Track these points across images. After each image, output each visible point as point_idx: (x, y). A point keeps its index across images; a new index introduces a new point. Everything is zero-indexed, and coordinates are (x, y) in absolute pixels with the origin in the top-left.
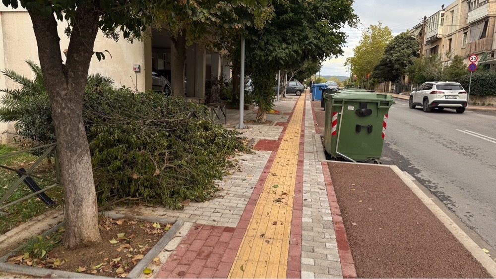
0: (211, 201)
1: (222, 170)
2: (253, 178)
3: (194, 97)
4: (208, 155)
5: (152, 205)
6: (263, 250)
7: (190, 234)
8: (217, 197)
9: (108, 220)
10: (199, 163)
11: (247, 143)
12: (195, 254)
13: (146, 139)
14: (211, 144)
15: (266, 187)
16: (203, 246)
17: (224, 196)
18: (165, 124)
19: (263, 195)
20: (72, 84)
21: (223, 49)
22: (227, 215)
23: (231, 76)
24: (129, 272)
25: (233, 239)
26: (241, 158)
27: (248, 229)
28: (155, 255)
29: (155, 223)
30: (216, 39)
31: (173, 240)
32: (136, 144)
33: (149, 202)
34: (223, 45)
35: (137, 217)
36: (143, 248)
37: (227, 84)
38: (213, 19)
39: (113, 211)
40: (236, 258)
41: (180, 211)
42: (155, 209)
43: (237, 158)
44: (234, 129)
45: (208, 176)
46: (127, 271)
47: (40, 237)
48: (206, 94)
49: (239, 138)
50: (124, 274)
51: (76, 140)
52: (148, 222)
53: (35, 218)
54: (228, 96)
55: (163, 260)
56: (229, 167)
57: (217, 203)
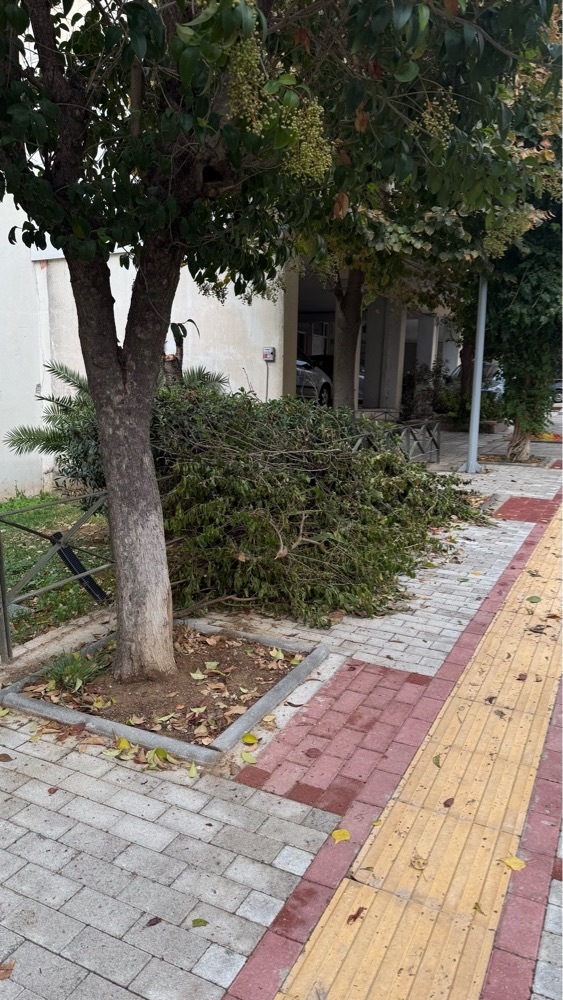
0: (386, 617)
1: (419, 556)
2: (484, 577)
3: (379, 408)
4: (390, 524)
5: (272, 615)
6: (487, 730)
7: (338, 677)
8: (400, 611)
9: (192, 636)
10: (369, 539)
11: (481, 504)
12: (343, 719)
13: (266, 487)
14: (399, 503)
15: (511, 600)
16: (362, 705)
17: (416, 610)
18: (305, 460)
19: (503, 616)
20: (132, 383)
21: (440, 307)
22: (417, 650)
23: (459, 363)
24: (216, 737)
25: (426, 699)
26: (462, 534)
27: (459, 682)
28: (267, 711)
29: (274, 650)
30: (426, 286)
31: (304, 686)
32: (248, 497)
33: (267, 608)
34: (441, 296)
35: (244, 634)
36: (247, 693)
37: (449, 380)
38: (418, 245)
39: (205, 619)
40: (427, 739)
41: (324, 632)
42: (277, 622)
43: (453, 533)
44: (451, 473)
45: (384, 566)
46: (214, 734)
47: (77, 655)
48: (403, 402)
49: (461, 493)
50: (207, 739)
51: (138, 485)
52: (262, 645)
53: (73, 622)
54: (449, 404)
55: (282, 722)
56: (434, 552)
57: (400, 623)
